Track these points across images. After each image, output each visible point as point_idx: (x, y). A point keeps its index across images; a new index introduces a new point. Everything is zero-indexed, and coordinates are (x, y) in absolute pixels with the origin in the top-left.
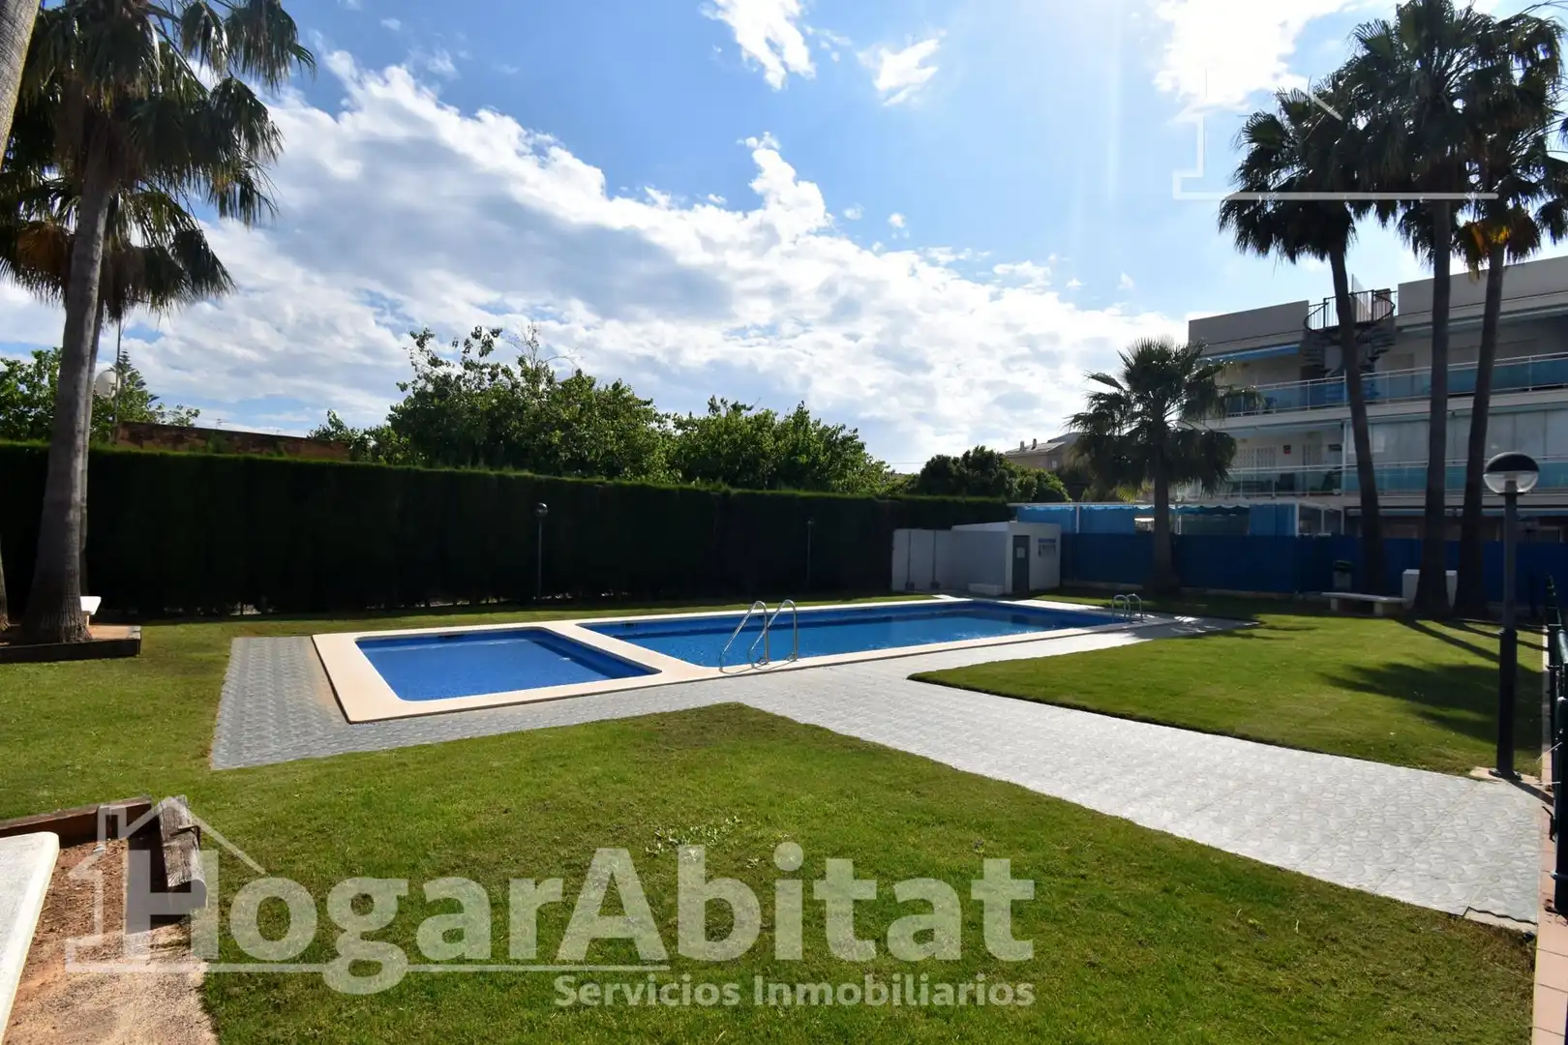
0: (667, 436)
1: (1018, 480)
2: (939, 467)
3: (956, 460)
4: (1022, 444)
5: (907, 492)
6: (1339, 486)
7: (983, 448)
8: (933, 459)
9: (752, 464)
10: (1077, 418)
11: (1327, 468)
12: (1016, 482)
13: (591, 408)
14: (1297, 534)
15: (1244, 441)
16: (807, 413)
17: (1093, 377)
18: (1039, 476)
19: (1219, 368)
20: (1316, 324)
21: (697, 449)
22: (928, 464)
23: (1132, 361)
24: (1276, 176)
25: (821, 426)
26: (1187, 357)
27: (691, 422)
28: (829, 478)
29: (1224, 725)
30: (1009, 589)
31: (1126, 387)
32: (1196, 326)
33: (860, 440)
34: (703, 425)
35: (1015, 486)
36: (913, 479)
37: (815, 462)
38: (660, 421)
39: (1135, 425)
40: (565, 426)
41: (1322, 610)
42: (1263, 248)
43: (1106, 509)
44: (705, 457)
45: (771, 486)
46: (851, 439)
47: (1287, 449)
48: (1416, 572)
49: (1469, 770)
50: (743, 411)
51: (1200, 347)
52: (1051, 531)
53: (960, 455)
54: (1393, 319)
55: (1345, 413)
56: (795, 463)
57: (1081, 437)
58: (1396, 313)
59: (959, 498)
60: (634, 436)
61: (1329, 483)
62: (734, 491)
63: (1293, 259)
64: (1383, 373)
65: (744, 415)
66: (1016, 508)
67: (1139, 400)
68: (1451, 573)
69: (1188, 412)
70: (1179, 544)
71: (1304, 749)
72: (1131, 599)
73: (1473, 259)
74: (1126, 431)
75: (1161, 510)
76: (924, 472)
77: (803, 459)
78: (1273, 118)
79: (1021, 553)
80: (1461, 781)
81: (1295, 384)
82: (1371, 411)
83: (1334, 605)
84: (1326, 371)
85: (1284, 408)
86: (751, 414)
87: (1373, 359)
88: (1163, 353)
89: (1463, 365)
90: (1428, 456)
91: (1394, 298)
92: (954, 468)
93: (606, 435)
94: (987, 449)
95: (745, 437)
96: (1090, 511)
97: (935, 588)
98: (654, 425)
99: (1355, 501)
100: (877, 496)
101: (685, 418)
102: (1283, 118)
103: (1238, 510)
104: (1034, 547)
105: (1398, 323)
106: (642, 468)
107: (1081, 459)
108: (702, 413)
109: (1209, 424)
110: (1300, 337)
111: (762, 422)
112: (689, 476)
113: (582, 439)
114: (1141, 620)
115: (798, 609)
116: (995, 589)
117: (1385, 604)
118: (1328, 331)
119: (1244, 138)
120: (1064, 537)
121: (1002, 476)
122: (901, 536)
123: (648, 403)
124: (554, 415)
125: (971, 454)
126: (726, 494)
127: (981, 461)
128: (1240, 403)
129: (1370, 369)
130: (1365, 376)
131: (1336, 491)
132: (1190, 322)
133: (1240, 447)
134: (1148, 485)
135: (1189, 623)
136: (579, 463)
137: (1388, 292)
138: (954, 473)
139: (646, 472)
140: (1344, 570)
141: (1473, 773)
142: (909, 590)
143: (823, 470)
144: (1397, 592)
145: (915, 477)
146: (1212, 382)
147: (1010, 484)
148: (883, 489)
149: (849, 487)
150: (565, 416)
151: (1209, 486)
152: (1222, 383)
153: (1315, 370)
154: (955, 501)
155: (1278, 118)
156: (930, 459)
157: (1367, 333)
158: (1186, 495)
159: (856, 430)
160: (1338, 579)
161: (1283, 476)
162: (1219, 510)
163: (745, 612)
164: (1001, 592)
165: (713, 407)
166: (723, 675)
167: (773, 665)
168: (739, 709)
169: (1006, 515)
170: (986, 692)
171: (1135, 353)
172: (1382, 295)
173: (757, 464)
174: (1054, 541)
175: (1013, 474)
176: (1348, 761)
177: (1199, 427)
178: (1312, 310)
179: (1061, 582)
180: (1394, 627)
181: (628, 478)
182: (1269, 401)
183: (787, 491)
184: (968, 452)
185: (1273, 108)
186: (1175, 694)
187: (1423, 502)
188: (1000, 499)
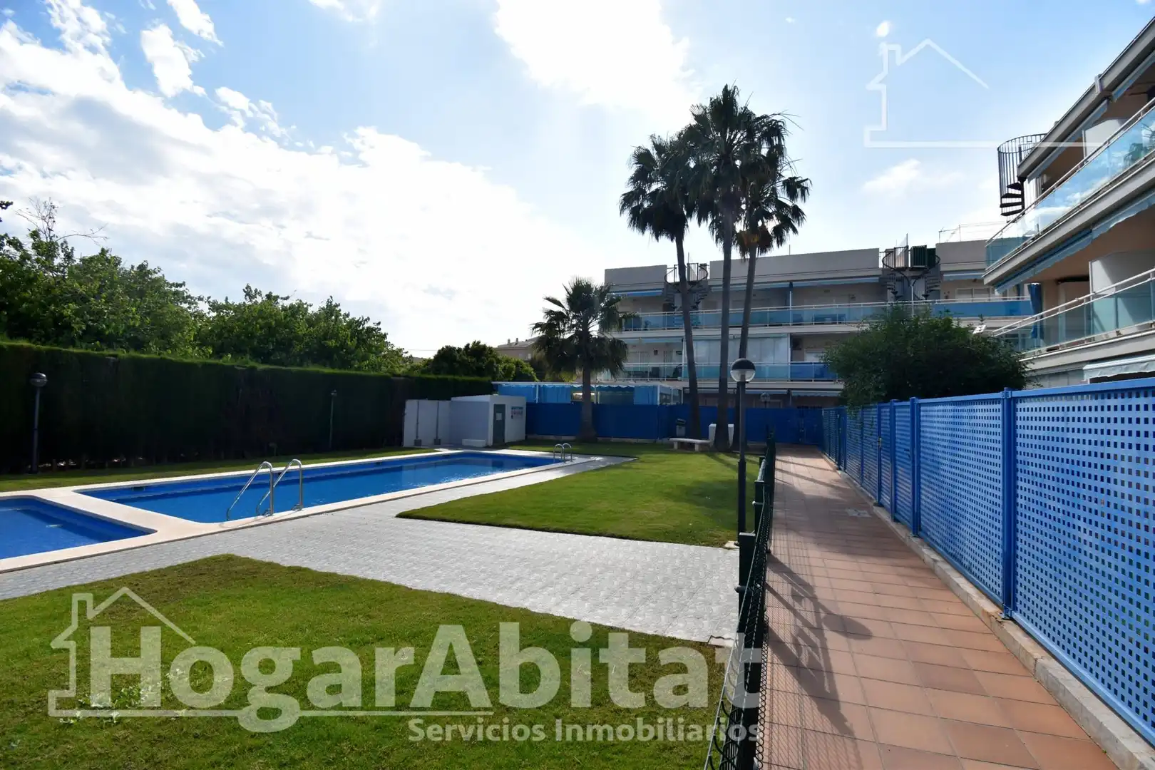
0: (200, 316)
1: (503, 366)
2: (446, 355)
3: (459, 350)
4: (509, 341)
5: (423, 372)
6: (680, 376)
7: (479, 342)
8: (443, 348)
9: (285, 345)
10: (537, 325)
11: (674, 364)
12: (501, 367)
13: (113, 285)
14: (659, 403)
15: (634, 346)
16: (337, 306)
17: (548, 299)
18: (517, 364)
19: (618, 300)
20: (670, 279)
21: (231, 331)
22: (439, 351)
23: (571, 291)
24: (650, 186)
25: (350, 317)
26: (603, 292)
27: (227, 306)
28: (353, 359)
29: (601, 529)
30: (490, 442)
31: (567, 307)
32: (608, 273)
33: (383, 331)
34: (239, 309)
35: (500, 369)
36: (428, 362)
37: (343, 346)
38: (190, 303)
39: (572, 333)
40: (83, 299)
41: (669, 449)
42: (643, 229)
43: (554, 387)
44: (238, 336)
45: (300, 365)
46: (373, 329)
47: (656, 352)
48: (714, 425)
49: (725, 543)
50: (279, 300)
51: (609, 288)
52: (521, 402)
53: (462, 346)
54: (707, 281)
55: (682, 333)
56: (324, 347)
57: (540, 340)
58: (708, 278)
59: (457, 377)
60: (161, 315)
61: (676, 373)
62: (261, 367)
63: (657, 239)
64: (702, 313)
65: (281, 304)
66: (497, 385)
67: (574, 317)
68: (731, 426)
69: (604, 326)
70: (597, 409)
71: (643, 540)
72: (565, 446)
73: (743, 251)
74: (567, 336)
75: (586, 388)
76: (436, 357)
77: (332, 343)
78: (648, 151)
79: (499, 416)
80: (720, 550)
81: (660, 314)
82: (695, 333)
83: (676, 446)
84: (674, 308)
85: (656, 328)
86: (287, 303)
87: (698, 303)
88: (588, 287)
89: (736, 311)
90: (719, 359)
91: (708, 269)
92: (458, 355)
93: (127, 311)
94: (482, 343)
95: (278, 323)
96: (544, 387)
97: (438, 443)
98: (185, 306)
99: (687, 384)
100: (395, 375)
101: (222, 301)
102: (654, 153)
103: (628, 389)
104: (508, 412)
105: (710, 284)
106: (169, 343)
107: (539, 354)
108: (238, 299)
109: (613, 335)
110: (662, 286)
111: (297, 310)
112: (219, 352)
113: (100, 313)
114: (571, 460)
115: (304, 466)
116: (481, 442)
117: (701, 445)
118: (676, 284)
119: (633, 161)
120: (528, 405)
121: (492, 363)
122: (411, 406)
123: (180, 285)
124: (69, 289)
125: (471, 346)
126: (253, 368)
127: (478, 351)
128: (632, 322)
129: (695, 308)
130: (693, 313)
131: (679, 378)
132: (606, 270)
133: (630, 350)
134: (579, 372)
135: (599, 461)
136: (93, 334)
137: (705, 265)
138: (458, 358)
139: (174, 347)
140: (681, 424)
141: (727, 545)
142: (418, 446)
143: (349, 352)
144: (707, 438)
145: (429, 361)
146: (615, 309)
147: (497, 368)
148: (403, 369)
149: (374, 367)
150: (82, 290)
151: (614, 373)
152: (622, 309)
153: (669, 307)
154: (455, 380)
155: (651, 152)
156: (440, 348)
157: (695, 288)
158: (603, 378)
159: (379, 324)
160: (680, 430)
161: (653, 368)
162: (619, 388)
163: (252, 471)
164: (484, 445)
165: (249, 293)
166: (222, 529)
167: (277, 516)
168: (229, 559)
169: (490, 390)
170: (455, 521)
171: (573, 286)
172: (703, 266)
173: (291, 345)
174: (521, 408)
175: (499, 361)
176: (665, 545)
177: (609, 336)
178: (668, 271)
179: (526, 437)
180: (702, 459)
181: (153, 352)
182: (647, 323)
183: (313, 368)
184: (468, 345)
185: (649, 146)
186: (578, 510)
187: (717, 386)
188: (487, 379)
